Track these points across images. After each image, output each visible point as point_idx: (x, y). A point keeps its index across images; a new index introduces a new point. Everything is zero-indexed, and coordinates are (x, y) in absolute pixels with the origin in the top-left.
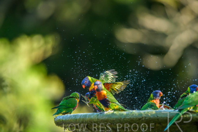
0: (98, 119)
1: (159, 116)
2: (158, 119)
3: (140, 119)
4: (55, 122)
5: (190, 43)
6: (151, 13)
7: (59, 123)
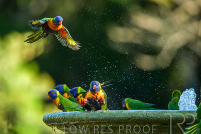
0: (87, 118)
1: (148, 115)
2: (148, 119)
3: (129, 119)
4: (43, 120)
5: (184, 44)
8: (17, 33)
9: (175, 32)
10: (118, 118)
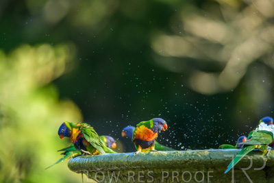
0: (128, 162)
1: (212, 157)
2: (211, 162)
3: (186, 162)
4: (68, 166)
5: (257, 56)
6: (202, 15)
7: (74, 167)
8: (28, 47)
9: (244, 41)
10: (170, 162)
